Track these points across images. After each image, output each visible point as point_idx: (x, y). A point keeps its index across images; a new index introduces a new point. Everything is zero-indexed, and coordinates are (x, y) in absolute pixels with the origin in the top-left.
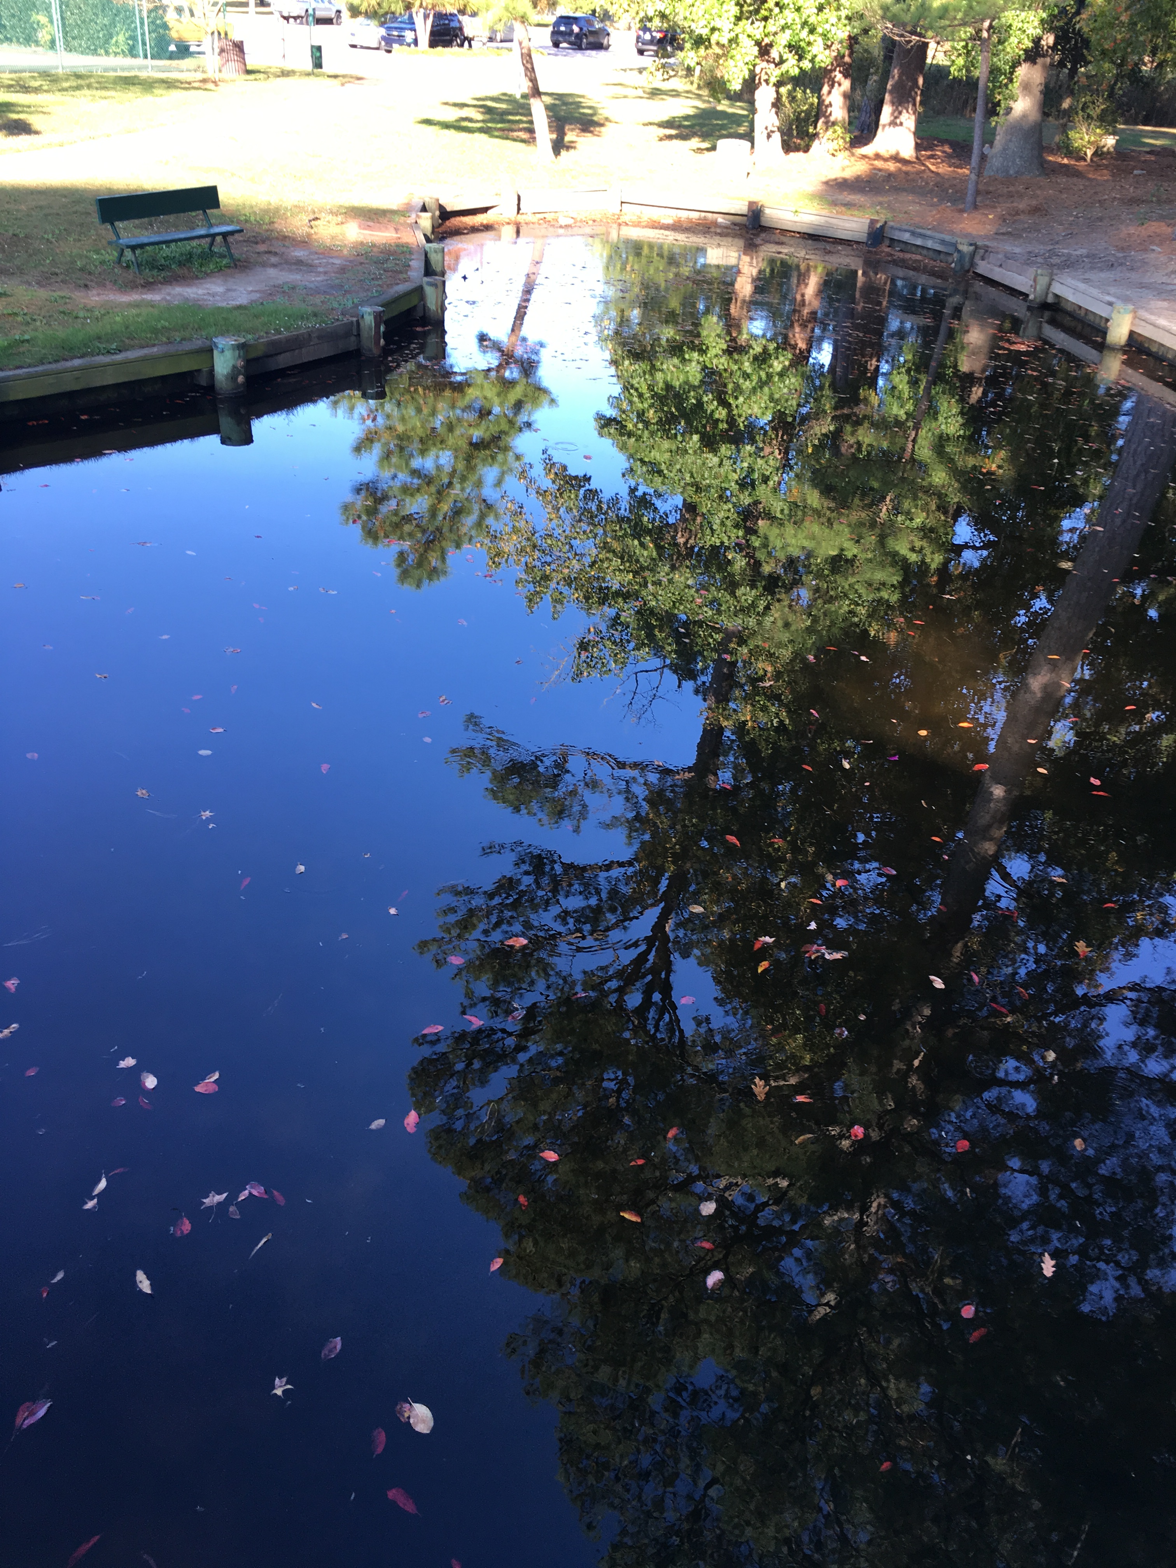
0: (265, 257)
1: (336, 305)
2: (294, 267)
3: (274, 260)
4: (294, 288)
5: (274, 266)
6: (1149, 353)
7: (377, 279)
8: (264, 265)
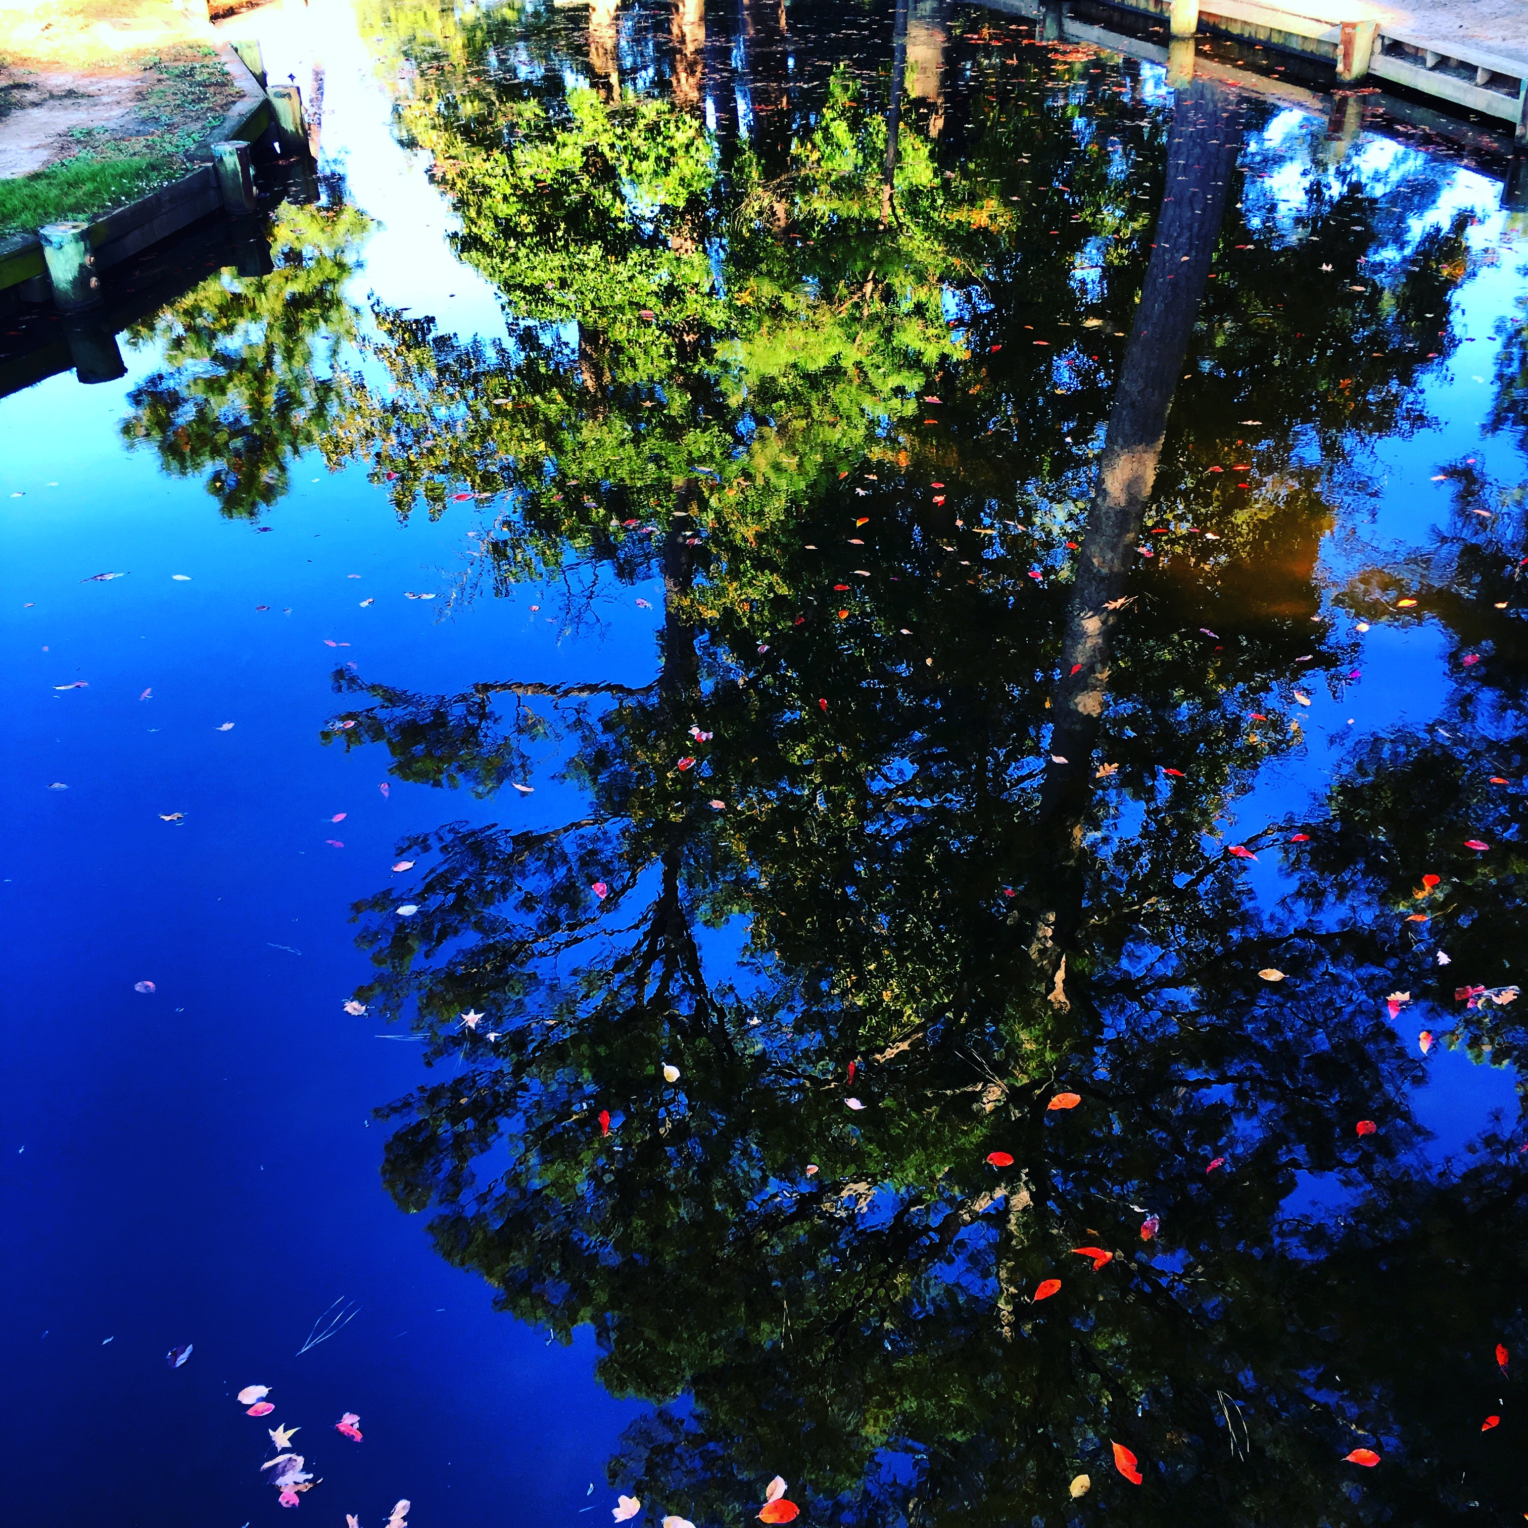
0: (16, 94)
1: (170, 149)
2: (68, 102)
3: (31, 96)
4: (89, 133)
5: (35, 104)
6: (1228, 36)
7: (200, 100)
8: (21, 105)
